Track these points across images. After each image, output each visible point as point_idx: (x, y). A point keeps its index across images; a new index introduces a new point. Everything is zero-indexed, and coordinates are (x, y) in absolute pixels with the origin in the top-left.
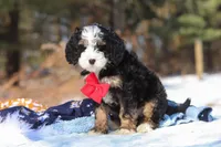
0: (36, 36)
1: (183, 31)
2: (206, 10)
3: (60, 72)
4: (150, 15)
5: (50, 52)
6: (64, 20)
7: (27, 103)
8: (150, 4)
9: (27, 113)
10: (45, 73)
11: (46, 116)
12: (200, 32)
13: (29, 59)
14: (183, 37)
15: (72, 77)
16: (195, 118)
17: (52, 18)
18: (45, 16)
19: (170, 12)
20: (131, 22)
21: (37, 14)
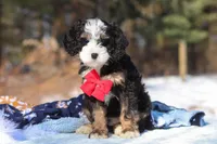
0: (17, 32)
1: (168, 32)
2: (191, 11)
3: (41, 69)
4: (134, 14)
5: (31, 48)
6: (47, 16)
7: (11, 101)
8: (136, 3)
9: (12, 112)
10: (26, 70)
12: (184, 33)
13: (9, 54)
14: (167, 38)
15: (54, 75)
17: (34, 14)
18: (26, 11)
19: (154, 12)
21: (18, 9)
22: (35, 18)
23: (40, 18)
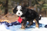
0: (12, 6)
1: (44, 7)
4: (37, 3)
7: (7, 21)
8: (37, 1)
11: (11, 24)
13: (10, 11)
16: (44, 27)
17: (16, 3)
19: (42, 3)
20: (33, 5)
22: (15, 4)
23: (17, 3)
